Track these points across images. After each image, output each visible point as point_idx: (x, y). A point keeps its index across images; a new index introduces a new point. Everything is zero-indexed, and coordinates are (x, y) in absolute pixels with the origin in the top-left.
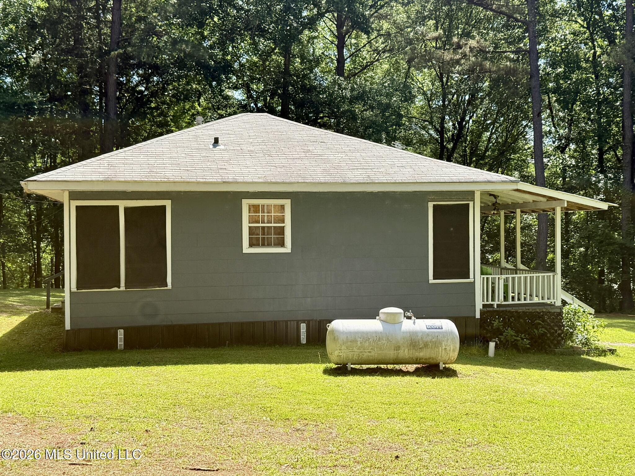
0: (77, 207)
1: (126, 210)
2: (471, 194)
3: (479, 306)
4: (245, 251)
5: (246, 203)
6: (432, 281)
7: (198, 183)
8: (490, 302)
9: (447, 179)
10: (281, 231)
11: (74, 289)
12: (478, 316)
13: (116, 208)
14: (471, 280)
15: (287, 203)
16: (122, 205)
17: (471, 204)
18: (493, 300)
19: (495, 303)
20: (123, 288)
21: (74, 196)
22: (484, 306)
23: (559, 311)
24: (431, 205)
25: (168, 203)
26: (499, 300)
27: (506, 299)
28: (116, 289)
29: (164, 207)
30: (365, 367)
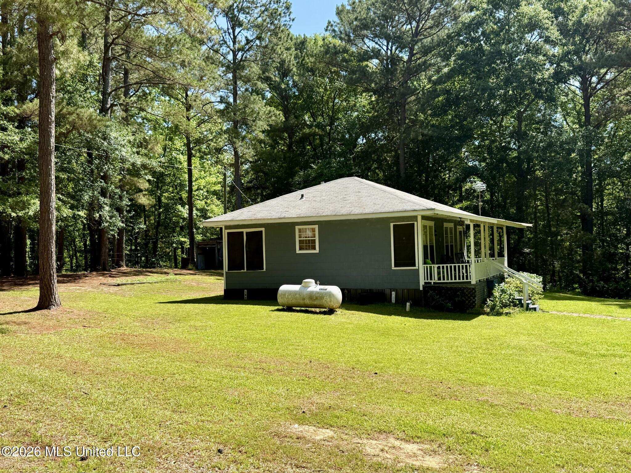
0: (228, 233)
1: (247, 233)
2: (415, 218)
3: (422, 283)
4: (297, 252)
5: (297, 228)
6: (393, 268)
7: (268, 219)
8: (429, 281)
9: (391, 210)
10: (314, 241)
11: (227, 271)
12: (421, 288)
13: (243, 232)
14: (416, 268)
15: (316, 227)
16: (245, 231)
17: (416, 223)
18: (431, 279)
19: (432, 281)
20: (245, 271)
21: (227, 227)
22: (425, 283)
23: (473, 287)
24: (392, 225)
25: (263, 229)
26: (435, 280)
27: (439, 279)
28: (242, 271)
29: (262, 231)
30: (298, 308)
